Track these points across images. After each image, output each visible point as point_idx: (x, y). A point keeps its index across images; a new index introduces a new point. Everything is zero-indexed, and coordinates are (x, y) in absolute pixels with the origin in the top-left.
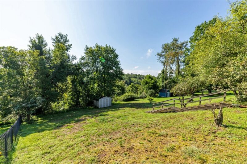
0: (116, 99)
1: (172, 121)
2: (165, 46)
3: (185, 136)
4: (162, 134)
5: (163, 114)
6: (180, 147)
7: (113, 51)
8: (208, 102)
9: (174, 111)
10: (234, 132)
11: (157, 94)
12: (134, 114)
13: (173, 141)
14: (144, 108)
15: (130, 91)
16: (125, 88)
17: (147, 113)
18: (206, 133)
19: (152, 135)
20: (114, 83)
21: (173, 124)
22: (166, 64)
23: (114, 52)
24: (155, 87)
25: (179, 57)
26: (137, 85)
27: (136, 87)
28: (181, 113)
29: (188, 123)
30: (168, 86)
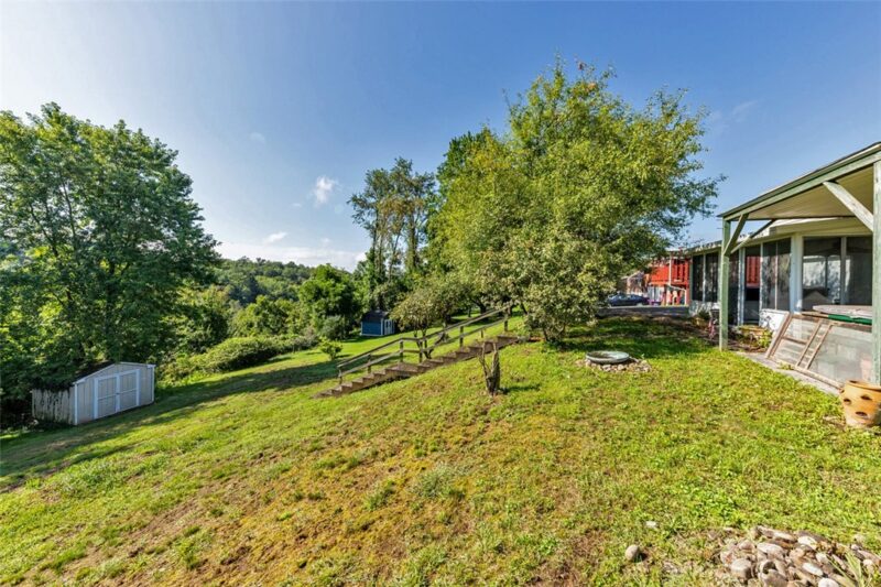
0: (179, 367)
1: (392, 408)
2: (377, 178)
3: (423, 443)
4: (359, 460)
5: (370, 390)
6: (407, 480)
7: (159, 156)
8: (477, 336)
9: (402, 376)
10: (518, 401)
11: (355, 330)
12: (266, 415)
13: (390, 470)
14: (310, 383)
15: (251, 325)
16: (231, 316)
17: (320, 399)
18: (469, 420)
19: (326, 472)
20: (167, 296)
21: (395, 416)
22: (378, 233)
23: (167, 161)
24: (347, 305)
25: (415, 216)
26: (281, 303)
27: (278, 310)
28: (420, 376)
29: (431, 404)
30: (387, 301)
